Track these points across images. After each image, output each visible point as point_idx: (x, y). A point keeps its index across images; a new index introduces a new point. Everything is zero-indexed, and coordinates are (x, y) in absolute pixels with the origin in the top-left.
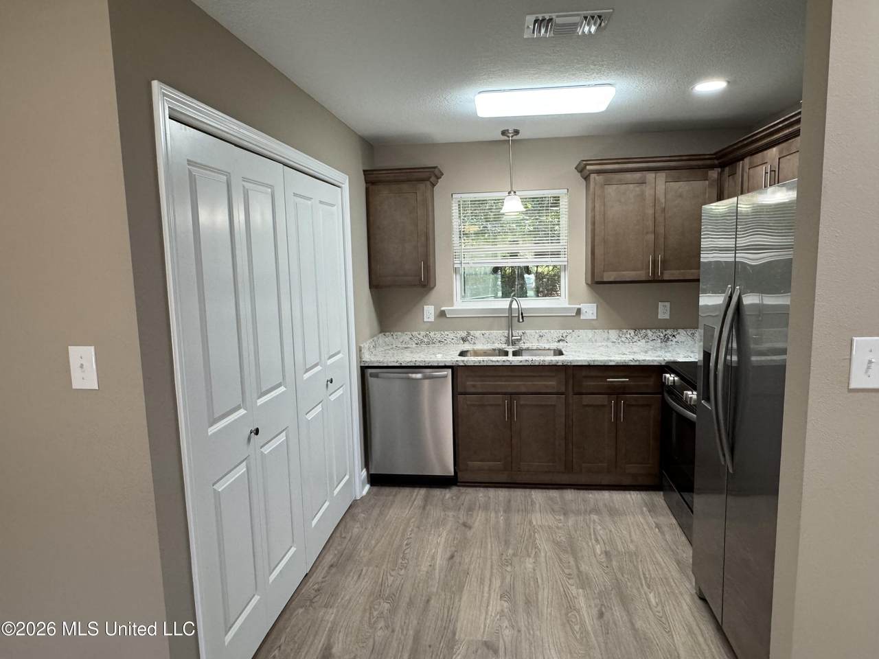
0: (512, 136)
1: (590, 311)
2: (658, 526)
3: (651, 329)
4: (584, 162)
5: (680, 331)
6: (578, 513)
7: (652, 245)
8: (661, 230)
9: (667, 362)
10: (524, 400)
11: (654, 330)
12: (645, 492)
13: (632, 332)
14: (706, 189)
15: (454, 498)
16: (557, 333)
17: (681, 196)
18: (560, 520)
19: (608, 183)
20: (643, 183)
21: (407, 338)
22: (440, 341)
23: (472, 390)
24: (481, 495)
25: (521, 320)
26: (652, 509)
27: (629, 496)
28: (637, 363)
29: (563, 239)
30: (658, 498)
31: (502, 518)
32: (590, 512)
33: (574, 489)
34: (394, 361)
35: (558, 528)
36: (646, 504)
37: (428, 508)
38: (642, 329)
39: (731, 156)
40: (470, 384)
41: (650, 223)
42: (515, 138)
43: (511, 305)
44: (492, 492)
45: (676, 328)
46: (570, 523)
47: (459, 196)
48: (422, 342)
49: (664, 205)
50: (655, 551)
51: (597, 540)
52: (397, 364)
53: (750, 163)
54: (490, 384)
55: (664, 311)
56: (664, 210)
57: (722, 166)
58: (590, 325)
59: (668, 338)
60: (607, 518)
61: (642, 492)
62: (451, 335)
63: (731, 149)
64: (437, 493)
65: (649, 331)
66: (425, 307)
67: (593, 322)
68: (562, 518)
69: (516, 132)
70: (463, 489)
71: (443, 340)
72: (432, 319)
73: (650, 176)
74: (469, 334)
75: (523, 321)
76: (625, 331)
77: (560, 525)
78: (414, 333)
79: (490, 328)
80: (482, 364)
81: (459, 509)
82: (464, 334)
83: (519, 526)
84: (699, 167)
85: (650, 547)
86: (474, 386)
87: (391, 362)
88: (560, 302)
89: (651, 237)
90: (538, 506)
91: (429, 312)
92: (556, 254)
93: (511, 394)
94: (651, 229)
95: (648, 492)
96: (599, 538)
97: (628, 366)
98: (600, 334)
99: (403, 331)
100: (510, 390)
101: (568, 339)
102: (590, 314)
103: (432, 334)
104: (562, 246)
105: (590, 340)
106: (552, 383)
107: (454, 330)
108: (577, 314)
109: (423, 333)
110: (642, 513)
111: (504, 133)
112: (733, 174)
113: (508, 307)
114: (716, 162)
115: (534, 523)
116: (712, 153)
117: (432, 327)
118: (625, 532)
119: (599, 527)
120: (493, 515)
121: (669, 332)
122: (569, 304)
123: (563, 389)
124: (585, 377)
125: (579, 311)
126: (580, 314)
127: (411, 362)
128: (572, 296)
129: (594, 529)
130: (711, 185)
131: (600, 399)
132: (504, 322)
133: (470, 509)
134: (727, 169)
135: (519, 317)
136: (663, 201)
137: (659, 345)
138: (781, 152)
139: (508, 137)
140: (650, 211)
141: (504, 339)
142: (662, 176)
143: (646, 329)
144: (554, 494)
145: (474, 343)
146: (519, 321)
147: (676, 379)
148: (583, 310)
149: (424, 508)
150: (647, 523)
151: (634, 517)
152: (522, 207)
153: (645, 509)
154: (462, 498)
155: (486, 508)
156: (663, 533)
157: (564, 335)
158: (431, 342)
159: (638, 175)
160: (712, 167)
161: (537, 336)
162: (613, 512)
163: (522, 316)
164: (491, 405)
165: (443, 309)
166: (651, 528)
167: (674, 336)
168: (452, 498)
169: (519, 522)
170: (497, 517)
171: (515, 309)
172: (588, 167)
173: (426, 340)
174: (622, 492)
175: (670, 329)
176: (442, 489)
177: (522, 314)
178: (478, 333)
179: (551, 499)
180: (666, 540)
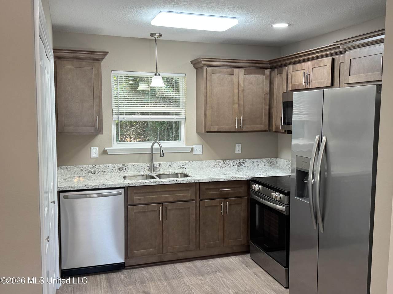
0: (157, 38)
1: (198, 149)
2: (255, 274)
3: (232, 159)
4: (201, 59)
5: (247, 160)
6: (208, 273)
7: (237, 111)
8: (242, 102)
9: (251, 178)
10: (170, 206)
11: (233, 160)
12: (239, 256)
13: (222, 161)
14: (264, 80)
15: (128, 277)
16: (179, 164)
17: (252, 83)
18: (201, 279)
19: (213, 73)
20: (233, 74)
21: (78, 170)
22: (103, 171)
23: (138, 202)
24: (144, 272)
25: (162, 156)
26: (247, 265)
27: (231, 259)
28: (235, 179)
29: (181, 105)
30: (247, 258)
31: (166, 284)
32: (216, 272)
33: (199, 260)
34: (82, 186)
35: (202, 284)
36: (243, 263)
37: (113, 286)
38: (227, 160)
39: (280, 63)
40: (136, 198)
41: (236, 98)
42: (159, 38)
43: (153, 145)
44: (150, 269)
45: (245, 159)
46: (208, 280)
47: (117, 72)
48: (90, 172)
49: (243, 89)
50: (261, 287)
51: (228, 287)
52: (85, 188)
53: (293, 68)
54: (148, 198)
55: (238, 149)
56: (243, 91)
57: (272, 68)
58: (199, 158)
59: (241, 164)
60: (227, 274)
61: (237, 256)
62: (111, 167)
63: (280, 60)
64: (114, 276)
65: (231, 161)
66: (92, 148)
67: (200, 156)
68: (201, 277)
69: (160, 35)
70: (131, 271)
71: (105, 170)
72: (97, 156)
73: (236, 71)
74: (123, 165)
75: (163, 156)
76: (218, 161)
77: (203, 282)
78: (84, 166)
79: (137, 161)
80: (145, 184)
81: (135, 284)
82: (120, 166)
83: (179, 287)
84: (261, 68)
85: (257, 286)
86: (140, 199)
87: (80, 186)
88: (180, 144)
89: (236, 106)
90: (183, 273)
91: (95, 151)
92: (178, 114)
93: (162, 203)
94: (236, 101)
95: (241, 256)
96: (229, 286)
97: (230, 181)
98: (205, 163)
99: (75, 165)
100: (163, 201)
101: (186, 167)
102: (199, 151)
103: (97, 166)
104: (181, 109)
105: (199, 167)
106: (187, 195)
107: (112, 163)
108: (191, 151)
109: (90, 166)
110: (244, 268)
111: (152, 35)
112: (280, 73)
113: (150, 147)
114: (269, 65)
115: (188, 284)
116: (268, 60)
117: (97, 161)
118: (240, 280)
119: (225, 280)
120: (159, 283)
121: (241, 161)
122: (185, 145)
123: (194, 198)
124: (207, 189)
125: (192, 150)
126: (193, 151)
127: (95, 186)
128: (187, 140)
129: (223, 281)
130: (266, 78)
131: (215, 202)
132: (147, 157)
133: (142, 282)
134: (276, 70)
135: (160, 153)
136: (242, 85)
137: (236, 169)
138: (313, 65)
139: (155, 38)
140: (236, 91)
141: (147, 168)
142: (242, 71)
143: (229, 159)
144: (189, 264)
145: (127, 172)
146: (160, 156)
147: (260, 187)
148: (195, 149)
149: (111, 287)
150: (249, 273)
151: (240, 271)
152: (163, 83)
153: (244, 265)
154: (133, 275)
155: (152, 280)
156: (260, 277)
157: (184, 165)
158: (97, 172)
159: (229, 70)
160: (266, 68)
161: (168, 165)
162: (228, 270)
163: (162, 153)
164: (150, 211)
165: (106, 149)
166: (252, 275)
167: (244, 163)
168: (126, 277)
169: (178, 285)
170: (163, 285)
171: (157, 148)
172: (203, 63)
173: (92, 171)
174: (226, 258)
175: (242, 159)
176: (116, 273)
177: (163, 151)
178: (129, 165)
179: (189, 267)
180: (263, 281)
